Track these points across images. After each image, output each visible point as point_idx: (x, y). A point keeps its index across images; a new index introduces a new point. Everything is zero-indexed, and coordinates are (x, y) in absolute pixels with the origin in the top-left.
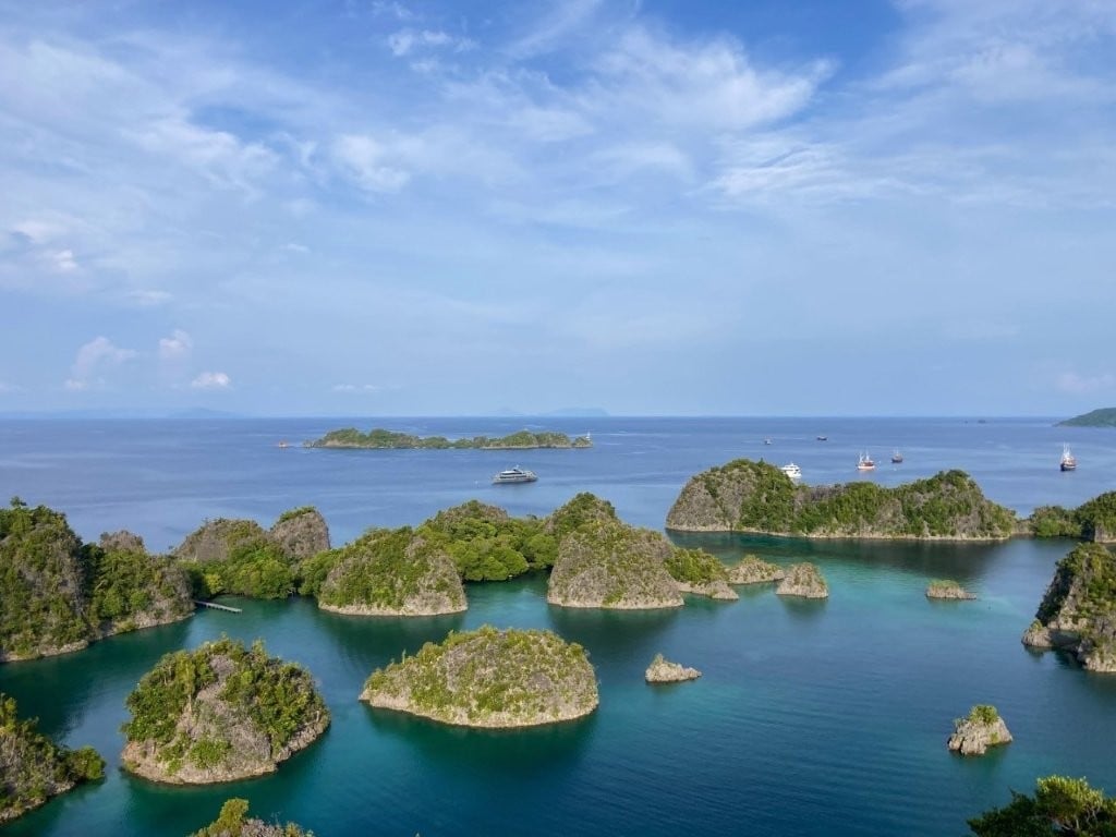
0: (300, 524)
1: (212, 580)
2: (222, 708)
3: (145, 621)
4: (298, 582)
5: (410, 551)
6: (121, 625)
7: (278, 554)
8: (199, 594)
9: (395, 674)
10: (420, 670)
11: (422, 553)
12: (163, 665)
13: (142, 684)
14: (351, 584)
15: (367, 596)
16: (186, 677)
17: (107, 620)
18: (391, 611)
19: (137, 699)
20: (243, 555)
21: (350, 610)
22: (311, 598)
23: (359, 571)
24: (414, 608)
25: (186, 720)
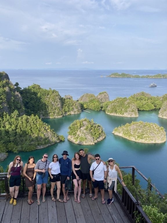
0: (103, 95)
1: (85, 106)
2: (85, 131)
3: (72, 113)
4: (102, 108)
5: (126, 103)
6: (68, 113)
7: (98, 101)
8: (82, 108)
9: (120, 129)
10: (125, 129)
11: (129, 103)
12: (75, 122)
13: (71, 125)
14: (113, 109)
15: (116, 111)
16: (79, 125)
17: (66, 112)
18: (121, 115)
19: (70, 128)
20: (91, 101)
21: (112, 114)
22: (104, 111)
23: (115, 106)
24: (126, 115)
25: (78, 133)
